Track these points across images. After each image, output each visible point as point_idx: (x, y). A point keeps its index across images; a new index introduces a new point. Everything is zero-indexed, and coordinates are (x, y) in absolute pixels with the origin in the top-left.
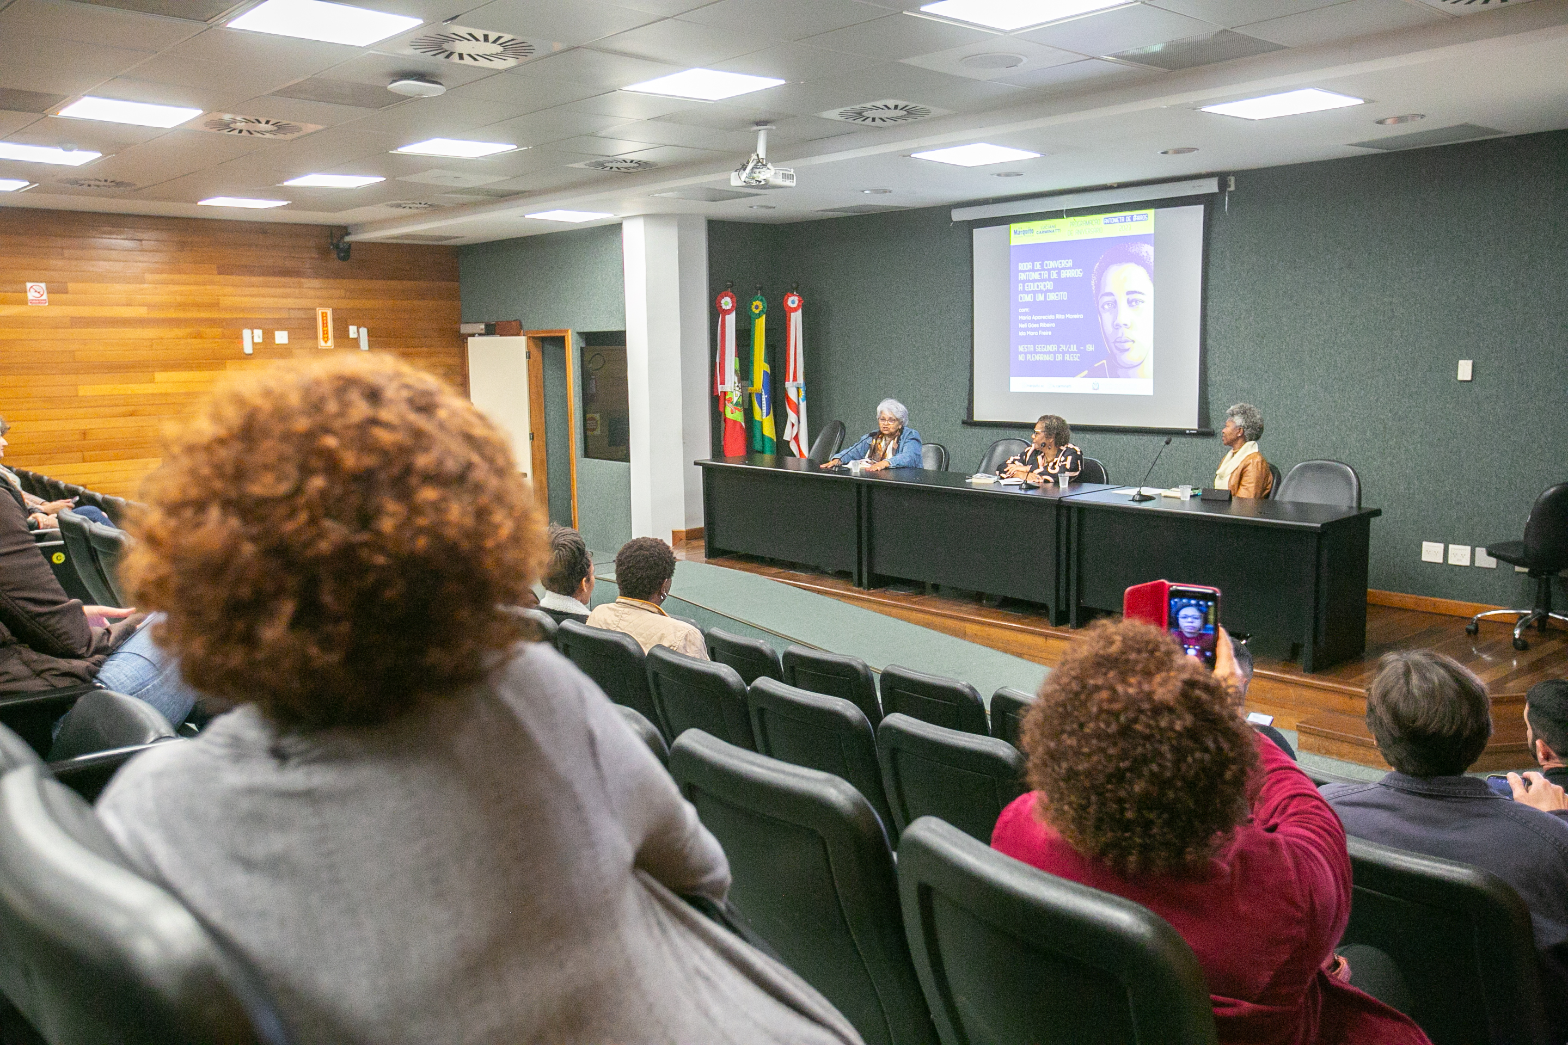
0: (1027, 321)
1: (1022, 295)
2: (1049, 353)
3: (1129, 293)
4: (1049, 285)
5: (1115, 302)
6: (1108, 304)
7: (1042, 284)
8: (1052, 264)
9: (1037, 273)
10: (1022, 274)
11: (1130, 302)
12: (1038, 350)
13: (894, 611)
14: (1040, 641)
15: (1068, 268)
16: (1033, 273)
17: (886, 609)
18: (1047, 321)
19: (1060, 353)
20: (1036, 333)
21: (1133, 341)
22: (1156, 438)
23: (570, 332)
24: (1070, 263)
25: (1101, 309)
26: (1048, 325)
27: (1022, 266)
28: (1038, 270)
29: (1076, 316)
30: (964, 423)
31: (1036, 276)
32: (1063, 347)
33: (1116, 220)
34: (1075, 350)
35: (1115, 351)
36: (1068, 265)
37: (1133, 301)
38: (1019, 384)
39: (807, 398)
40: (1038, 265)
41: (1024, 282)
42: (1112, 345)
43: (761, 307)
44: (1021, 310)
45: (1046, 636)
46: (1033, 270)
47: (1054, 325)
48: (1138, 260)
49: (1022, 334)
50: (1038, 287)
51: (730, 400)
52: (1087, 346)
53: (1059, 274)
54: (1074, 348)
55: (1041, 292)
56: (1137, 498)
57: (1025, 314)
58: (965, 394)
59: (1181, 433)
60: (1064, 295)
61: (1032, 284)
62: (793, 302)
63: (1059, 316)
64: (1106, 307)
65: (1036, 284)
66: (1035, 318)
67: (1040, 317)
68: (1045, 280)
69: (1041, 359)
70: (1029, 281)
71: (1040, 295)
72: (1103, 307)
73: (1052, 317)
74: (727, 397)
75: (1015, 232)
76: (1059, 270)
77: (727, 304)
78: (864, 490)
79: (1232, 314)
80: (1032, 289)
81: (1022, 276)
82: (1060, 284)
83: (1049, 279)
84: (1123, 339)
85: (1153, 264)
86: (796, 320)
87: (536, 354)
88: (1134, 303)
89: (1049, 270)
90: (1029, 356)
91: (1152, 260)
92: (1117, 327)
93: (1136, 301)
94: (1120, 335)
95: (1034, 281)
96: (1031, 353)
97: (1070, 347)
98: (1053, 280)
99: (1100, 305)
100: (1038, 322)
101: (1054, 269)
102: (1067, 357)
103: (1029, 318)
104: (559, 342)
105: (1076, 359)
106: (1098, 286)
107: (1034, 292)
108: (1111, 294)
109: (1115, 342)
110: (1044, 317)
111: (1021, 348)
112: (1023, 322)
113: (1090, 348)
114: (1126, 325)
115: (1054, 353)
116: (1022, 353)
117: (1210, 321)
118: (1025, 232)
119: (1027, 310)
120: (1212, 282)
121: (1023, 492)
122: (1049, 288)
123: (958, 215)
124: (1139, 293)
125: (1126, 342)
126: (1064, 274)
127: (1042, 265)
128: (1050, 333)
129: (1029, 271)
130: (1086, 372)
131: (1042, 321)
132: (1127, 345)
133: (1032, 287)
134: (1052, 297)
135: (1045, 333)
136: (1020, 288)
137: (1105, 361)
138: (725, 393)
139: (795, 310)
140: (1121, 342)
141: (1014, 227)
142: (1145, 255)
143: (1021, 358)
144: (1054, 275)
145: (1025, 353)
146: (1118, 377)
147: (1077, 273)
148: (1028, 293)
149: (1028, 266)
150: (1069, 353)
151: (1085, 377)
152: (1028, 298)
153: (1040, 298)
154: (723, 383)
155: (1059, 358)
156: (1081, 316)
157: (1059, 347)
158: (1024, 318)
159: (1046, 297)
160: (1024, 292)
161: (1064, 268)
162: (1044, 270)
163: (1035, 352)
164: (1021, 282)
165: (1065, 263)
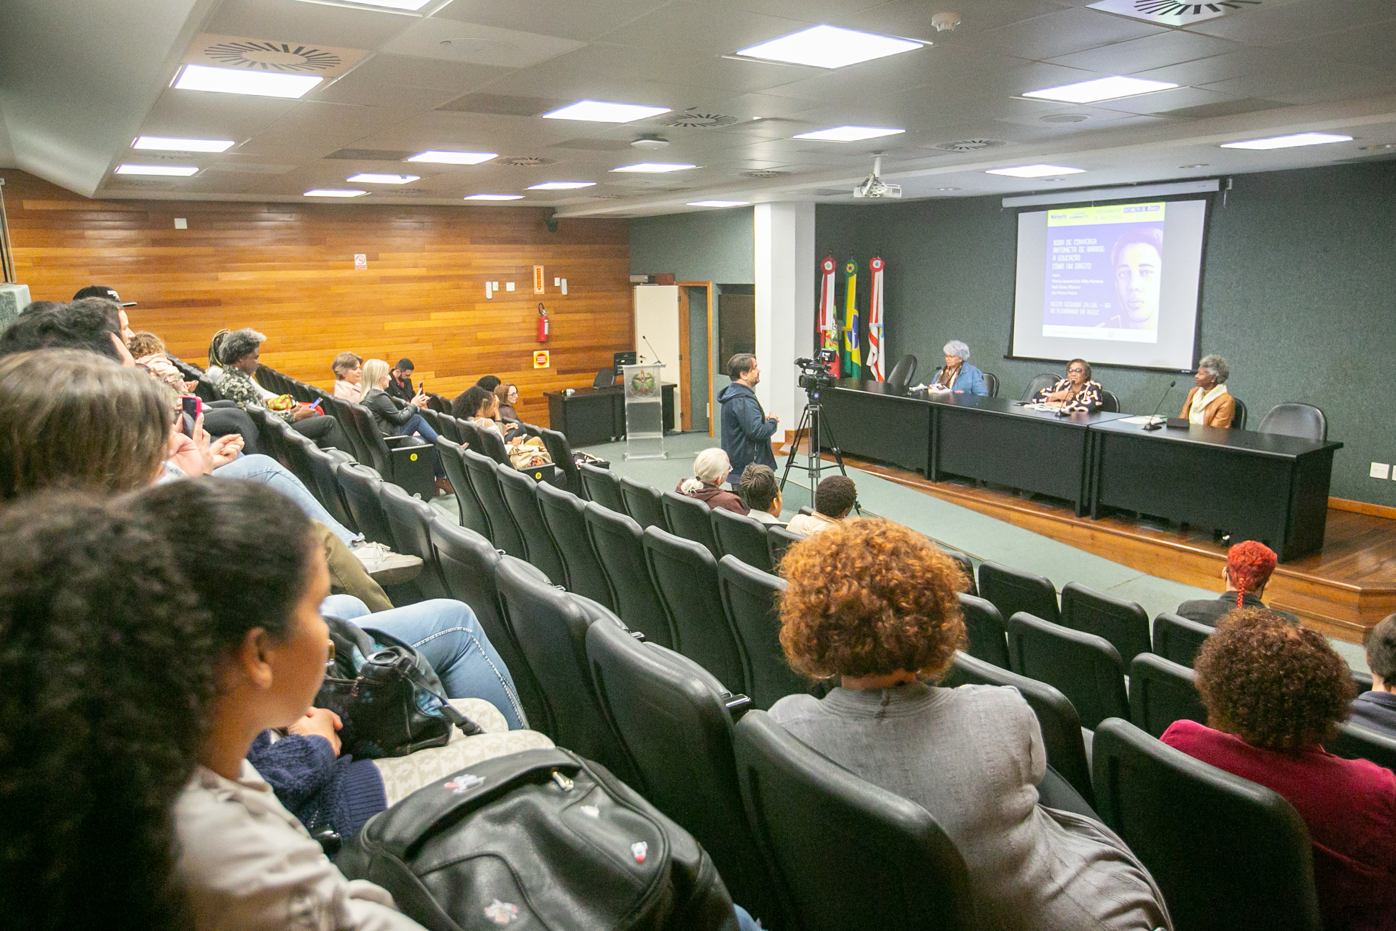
0: (1058, 284)
1: (1055, 264)
2: (1075, 308)
3: (1141, 265)
4: (1078, 257)
5: (1130, 272)
6: (1124, 273)
7: (1072, 256)
8: (1080, 242)
9: (1068, 248)
11: (1141, 272)
12: (1067, 306)
13: (956, 499)
14: (1068, 528)
15: (1093, 245)
16: (1064, 248)
17: (950, 498)
18: (1074, 284)
19: (1083, 308)
20: (1065, 293)
21: (1142, 302)
23: (711, 284)
24: (1095, 241)
25: (1118, 277)
26: (1075, 287)
27: (1056, 242)
28: (1069, 246)
29: (1098, 282)
30: (1005, 357)
31: (1067, 250)
32: (1086, 304)
33: (1134, 210)
34: (1096, 307)
35: (1128, 309)
36: (1093, 243)
37: (1143, 271)
38: (1049, 331)
39: (885, 336)
40: (1069, 242)
41: (1057, 254)
42: (1126, 304)
43: (853, 268)
44: (1054, 276)
45: (1073, 525)
46: (1065, 246)
47: (1079, 288)
48: (1151, 241)
49: (1054, 293)
50: (1068, 258)
51: (829, 337)
52: (1106, 304)
53: (1085, 249)
54: (1094, 305)
55: (1070, 262)
56: (1148, 427)
57: (1057, 278)
58: (1007, 337)
59: (1177, 372)
60: (1089, 266)
61: (1064, 256)
62: (877, 264)
63: (1084, 281)
64: (1122, 275)
65: (1066, 256)
66: (1065, 281)
67: (1068, 281)
68: (1074, 254)
69: (1068, 312)
70: (1061, 254)
71: (1070, 264)
72: (1120, 275)
73: (1078, 281)
74: (827, 334)
75: (1052, 217)
76: (1085, 246)
77: (828, 266)
78: (935, 412)
80: (1064, 260)
81: (1056, 250)
82: (1085, 257)
83: (1078, 253)
84: (1135, 300)
86: (879, 277)
87: (685, 298)
88: (1145, 273)
89: (1078, 246)
90: (1058, 310)
91: (1161, 241)
92: (1130, 290)
93: (1147, 271)
94: (1132, 297)
95: (1065, 254)
96: (1060, 308)
97: (1091, 305)
98: (1081, 254)
99: (1118, 273)
100: (1067, 284)
101: (1081, 245)
102: (1089, 312)
103: (1060, 281)
104: (703, 290)
105: (1097, 314)
106: (1117, 260)
107: (1065, 262)
108: (1127, 266)
109: (1128, 302)
110: (1072, 281)
111: (1052, 304)
112: (1055, 284)
113: (1108, 306)
114: (1137, 289)
115: (1078, 308)
116: (1053, 308)
117: (1206, 288)
118: (1060, 217)
119: (1058, 275)
120: (1209, 258)
121: (1058, 419)
122: (1077, 260)
123: (1007, 203)
124: (1150, 265)
125: (1137, 302)
126: (1090, 250)
127: (1072, 242)
128: (1076, 293)
129: (1062, 246)
130: (1103, 324)
131: (1070, 284)
132: (1138, 305)
133: (1063, 258)
134: (1079, 266)
135: (1072, 293)
136: (1054, 258)
137: (1119, 316)
138: (825, 332)
139: (878, 270)
140: (1133, 302)
141: (1051, 212)
142: (1156, 237)
143: (1052, 311)
144: (1082, 250)
145: (1056, 308)
146: (1130, 328)
147: (1101, 249)
148: (1060, 262)
149: (1061, 242)
150: (1091, 309)
151: (1104, 327)
152: (1060, 267)
153: (1070, 266)
154: (824, 323)
155: (1083, 312)
156: (1102, 282)
157: (1083, 304)
158: (1056, 281)
159: (1074, 266)
160: (1057, 262)
161: (1090, 245)
162: (1074, 246)
163: (1064, 307)
164: (1055, 254)
165: (1091, 241)
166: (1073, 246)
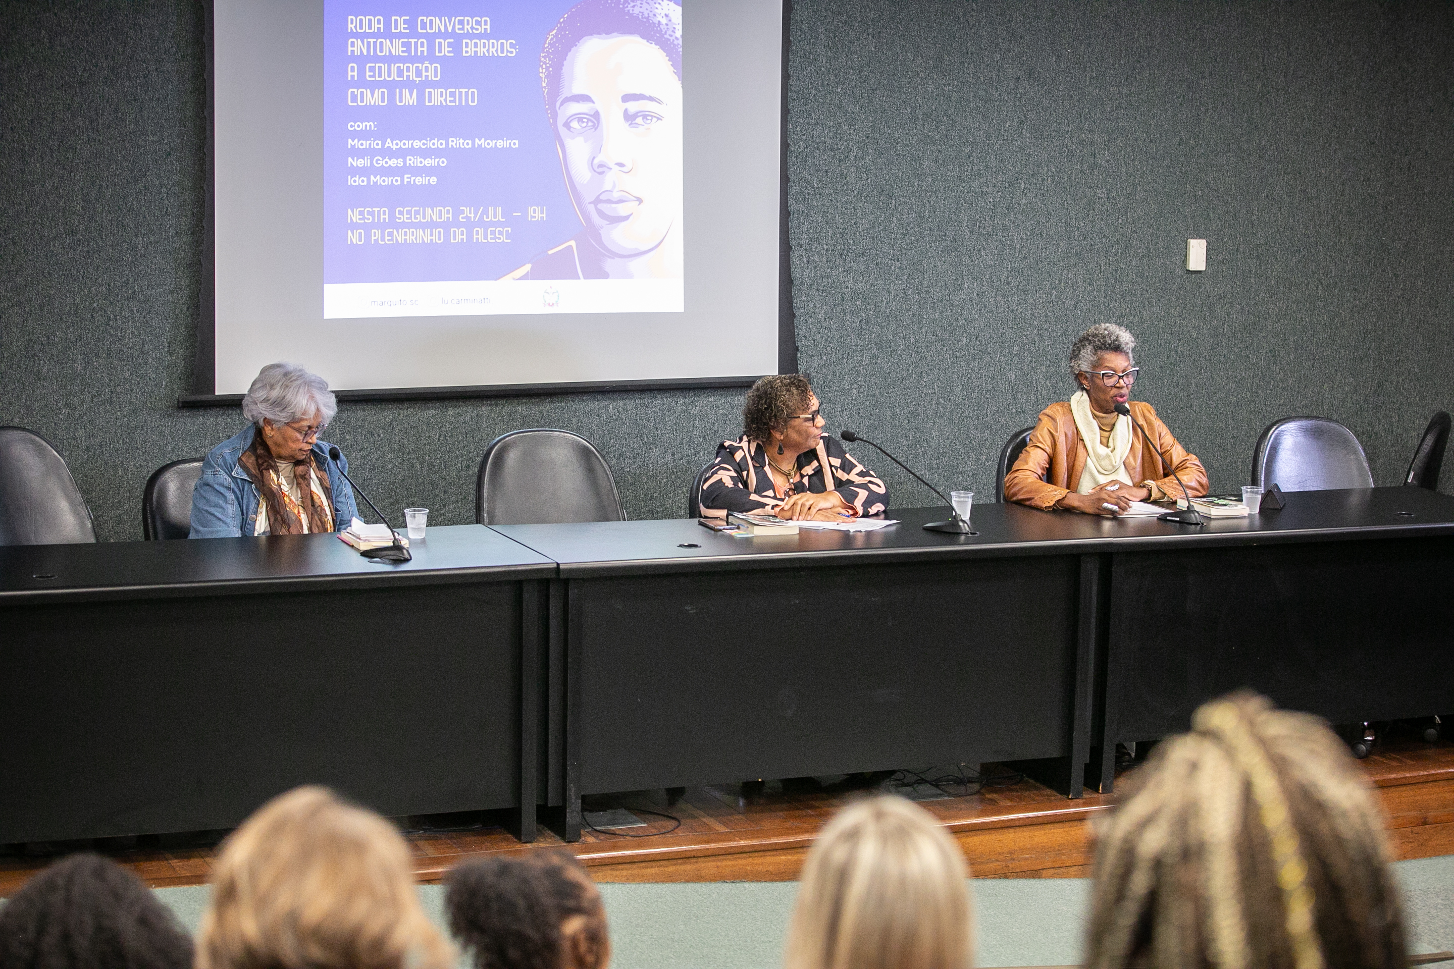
0: (371, 153)
1: (358, 91)
2: (432, 225)
3: (627, 98)
4: (431, 71)
5: (597, 115)
6: (580, 120)
7: (413, 68)
8: (438, 24)
9: (398, 43)
10: (358, 41)
11: (629, 118)
12: (404, 218)
13: (710, 866)
15: (480, 36)
16: (387, 42)
17: (689, 867)
18: (425, 153)
19: (459, 225)
20: (397, 181)
21: (640, 200)
22: (681, 401)
24: (486, 26)
25: (562, 130)
26: (428, 162)
27: (354, 23)
28: (400, 35)
29: (500, 143)
30: (187, 401)
31: (396, 48)
32: (468, 212)
34: (500, 217)
35: (596, 219)
36: (481, 29)
37: (636, 115)
38: (344, 300)
40: (400, 24)
41: (361, 60)
42: (591, 208)
44: (353, 126)
46: (387, 34)
47: (443, 162)
48: (649, 31)
49: (354, 181)
50: (400, 73)
52: (530, 210)
53: (456, 47)
54: (495, 214)
55: (409, 85)
57: (364, 135)
60: (470, 96)
61: (384, 67)
63: (454, 142)
64: (575, 124)
65: (394, 68)
66: (392, 144)
67: (406, 144)
68: (421, 59)
69: (410, 238)
70: (376, 59)
71: (406, 92)
72: (567, 125)
73: (437, 143)
76: (457, 40)
79: (832, 149)
80: (385, 76)
81: (357, 47)
82: (457, 70)
83: (432, 58)
84: (616, 195)
85: (680, 42)
88: (639, 120)
89: (431, 38)
90: (376, 234)
91: (679, 33)
92: (600, 169)
93: (642, 115)
94: (608, 186)
95: (390, 59)
96: (382, 226)
97: (485, 212)
98: (443, 60)
99: (560, 121)
100: (401, 153)
101: (445, 35)
102: (479, 235)
103: (377, 144)
105: (503, 239)
106: (556, 77)
107: (391, 86)
108: (585, 98)
109: (597, 201)
110: (417, 144)
111: (354, 216)
112: (358, 153)
113: (536, 214)
114: (621, 165)
115: (446, 226)
116: (354, 226)
119: (370, 125)
122: (431, 77)
124: (651, 99)
126: (469, 49)
127: (411, 24)
128: (434, 180)
129: (377, 35)
130: (527, 268)
131: (413, 152)
132: (622, 210)
133: (384, 72)
134: (438, 97)
135: (419, 180)
136: (352, 73)
137: (573, 243)
140: (609, 201)
142: (664, 21)
143: (354, 237)
144: (445, 49)
145: (367, 228)
146: (606, 276)
147: (504, 48)
148: (373, 86)
149: (377, 23)
150: (485, 225)
151: (522, 278)
152: (373, 98)
153: (409, 98)
155: (459, 235)
156: (515, 144)
157: (457, 213)
158: (363, 144)
159: (421, 97)
160: (362, 82)
161: (471, 36)
162: (419, 36)
163: (393, 224)
164: (354, 58)
165: (470, 24)
166: (414, 33)
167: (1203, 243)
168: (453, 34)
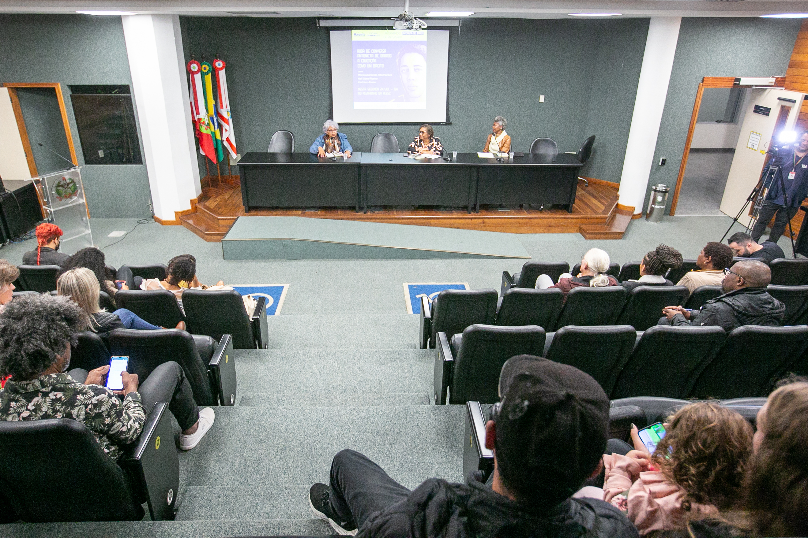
0: (363, 77)
1: (360, 65)
2: (375, 91)
3: (415, 66)
4: (374, 61)
5: (408, 69)
7: (371, 60)
8: (375, 51)
10: (359, 55)
11: (415, 70)
12: (369, 90)
15: (384, 53)
16: (365, 55)
18: (373, 77)
19: (380, 91)
20: (368, 82)
21: (417, 87)
23: (59, 85)
24: (385, 51)
26: (374, 79)
27: (358, 51)
28: (368, 53)
29: (388, 75)
31: (367, 56)
32: (382, 89)
33: (409, 33)
35: (408, 91)
36: (384, 52)
38: (358, 105)
39: (232, 118)
40: (368, 51)
41: (360, 58)
43: (208, 68)
44: (359, 72)
46: (365, 53)
47: (377, 79)
48: (419, 52)
49: (359, 82)
51: (204, 123)
53: (379, 56)
54: (387, 89)
55: (370, 63)
57: (361, 73)
59: (438, 124)
60: (382, 66)
62: (219, 65)
63: (379, 75)
64: (404, 71)
65: (367, 60)
66: (366, 75)
67: (369, 75)
68: (372, 58)
70: (363, 58)
72: (402, 71)
73: (376, 75)
74: (202, 121)
75: (355, 34)
76: (379, 54)
77: (194, 68)
81: (359, 56)
82: (380, 60)
83: (374, 58)
84: (412, 86)
85: (426, 54)
86: (222, 74)
87: (16, 100)
88: (417, 70)
89: (374, 54)
90: (364, 93)
91: (426, 52)
92: (409, 80)
94: (410, 84)
95: (366, 58)
96: (365, 91)
97: (385, 89)
98: (377, 58)
100: (369, 77)
101: (376, 53)
102: (384, 93)
103: (364, 75)
105: (389, 94)
106: (400, 62)
107: (366, 63)
108: (406, 66)
109: (408, 87)
110: (372, 75)
111: (359, 89)
112: (360, 77)
113: (396, 89)
114: (413, 80)
115: (378, 91)
116: (360, 91)
118: (360, 35)
119: (362, 71)
123: (323, 24)
124: (420, 66)
126: (382, 56)
127: (370, 51)
128: (375, 82)
129: (362, 53)
130: (394, 100)
131: (371, 77)
132: (414, 88)
133: (365, 61)
134: (376, 66)
135: (372, 82)
136: (358, 61)
137: (403, 95)
138: (200, 120)
139: (221, 69)
141: (354, 32)
142: (422, 50)
143: (360, 93)
144: (377, 56)
145: (362, 92)
146: (409, 102)
147: (389, 56)
148: (363, 63)
149: (363, 51)
150: (385, 91)
151: (393, 102)
152: (363, 66)
153: (370, 66)
154: (198, 113)
155: (380, 93)
156: (391, 75)
157: (380, 89)
158: (361, 75)
159: (372, 66)
160: (360, 63)
161: (382, 53)
162: (371, 53)
163: (367, 91)
164: (359, 58)
165: (382, 51)
167: (544, 96)
168: (378, 53)
